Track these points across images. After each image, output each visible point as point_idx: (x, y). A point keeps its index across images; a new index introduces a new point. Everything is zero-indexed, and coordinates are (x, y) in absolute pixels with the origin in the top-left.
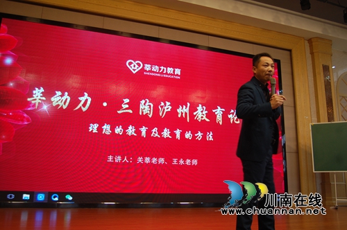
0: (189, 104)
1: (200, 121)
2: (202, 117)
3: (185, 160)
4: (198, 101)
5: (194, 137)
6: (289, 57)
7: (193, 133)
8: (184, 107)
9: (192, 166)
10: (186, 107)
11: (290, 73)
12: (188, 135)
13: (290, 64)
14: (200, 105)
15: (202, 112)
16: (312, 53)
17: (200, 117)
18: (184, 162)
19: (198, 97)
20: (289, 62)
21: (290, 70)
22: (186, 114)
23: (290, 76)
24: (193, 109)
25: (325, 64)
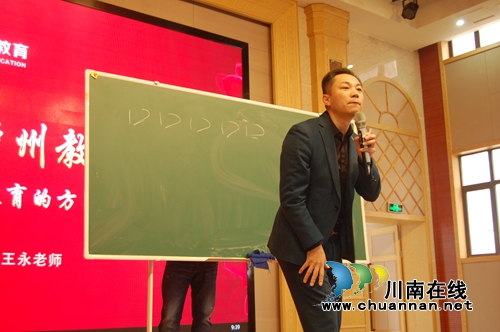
0: (44, 128)
1: (69, 166)
2: (75, 158)
3: (31, 254)
4: (68, 121)
5: (55, 203)
6: (266, 39)
7: (54, 193)
8: (34, 132)
9: (48, 270)
10: (39, 133)
11: (268, 72)
12: (41, 199)
13: (267, 54)
14: (72, 131)
15: (75, 146)
16: (311, 35)
17: (70, 158)
18: (31, 260)
19: (68, 112)
20: (267, 49)
21: (267, 67)
22: (37, 149)
23: (267, 78)
24: (55, 138)
25: (335, 59)
